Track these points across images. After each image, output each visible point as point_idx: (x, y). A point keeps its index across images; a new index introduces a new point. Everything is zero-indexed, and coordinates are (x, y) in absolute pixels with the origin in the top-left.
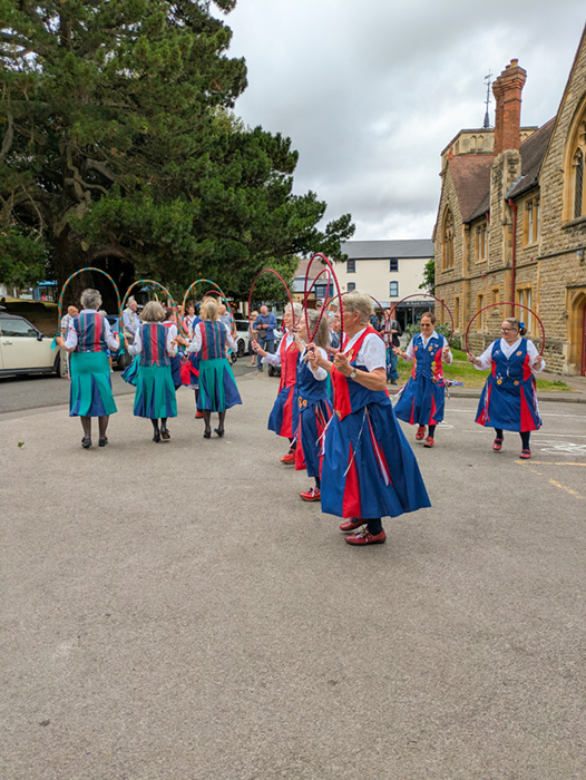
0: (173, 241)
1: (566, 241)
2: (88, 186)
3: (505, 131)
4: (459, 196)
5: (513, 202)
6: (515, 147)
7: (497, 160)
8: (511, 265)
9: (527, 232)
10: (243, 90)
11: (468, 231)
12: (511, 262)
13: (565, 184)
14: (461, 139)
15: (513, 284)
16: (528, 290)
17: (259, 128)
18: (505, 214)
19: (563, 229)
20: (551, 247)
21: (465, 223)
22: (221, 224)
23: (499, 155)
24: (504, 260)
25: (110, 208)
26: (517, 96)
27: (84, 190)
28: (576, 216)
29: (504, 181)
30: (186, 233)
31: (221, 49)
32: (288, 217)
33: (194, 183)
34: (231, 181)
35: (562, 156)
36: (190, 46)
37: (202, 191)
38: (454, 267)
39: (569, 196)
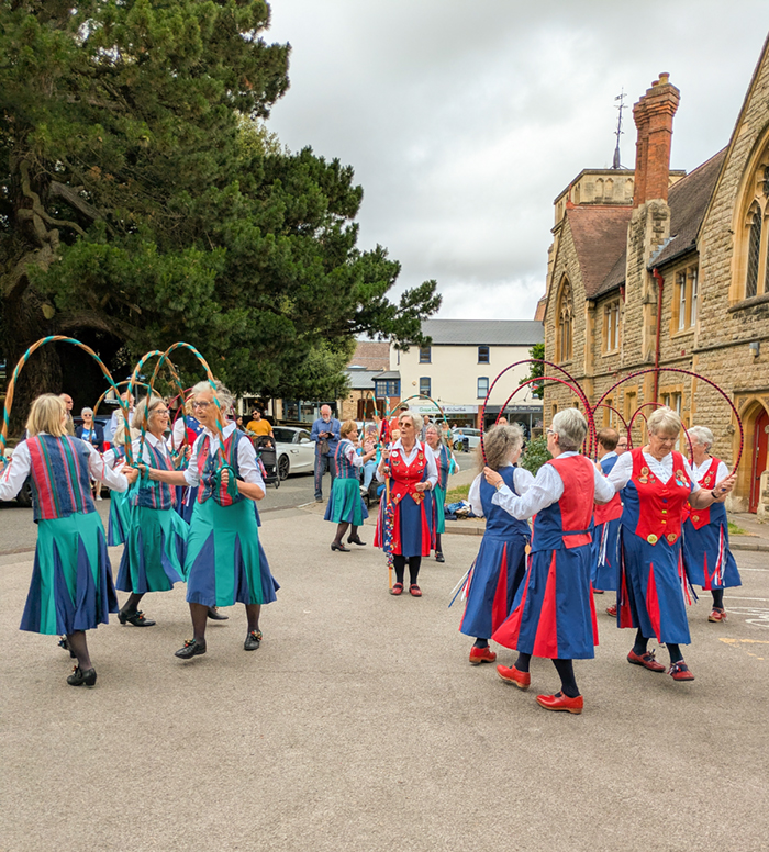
0: (187, 309)
1: (735, 329)
2: (55, 222)
3: (650, 173)
4: (582, 261)
5: (658, 272)
6: (662, 197)
7: (637, 213)
8: (654, 360)
9: (676, 315)
10: (282, 93)
11: (593, 310)
12: (654, 356)
13: (734, 249)
14: (583, 182)
15: (656, 387)
16: (677, 395)
17: (308, 151)
18: (647, 288)
19: (730, 312)
20: (713, 336)
21: (590, 300)
22: (256, 287)
23: (641, 207)
24: (645, 352)
25: (91, 257)
26: (667, 125)
27: (49, 227)
28: (749, 295)
29: (646, 243)
30: (205, 298)
31: (257, 28)
32: (351, 281)
33: (216, 224)
34: (269, 224)
35: (731, 211)
36: (213, 19)
37: (227, 237)
38: (571, 360)
39: (740, 266)
